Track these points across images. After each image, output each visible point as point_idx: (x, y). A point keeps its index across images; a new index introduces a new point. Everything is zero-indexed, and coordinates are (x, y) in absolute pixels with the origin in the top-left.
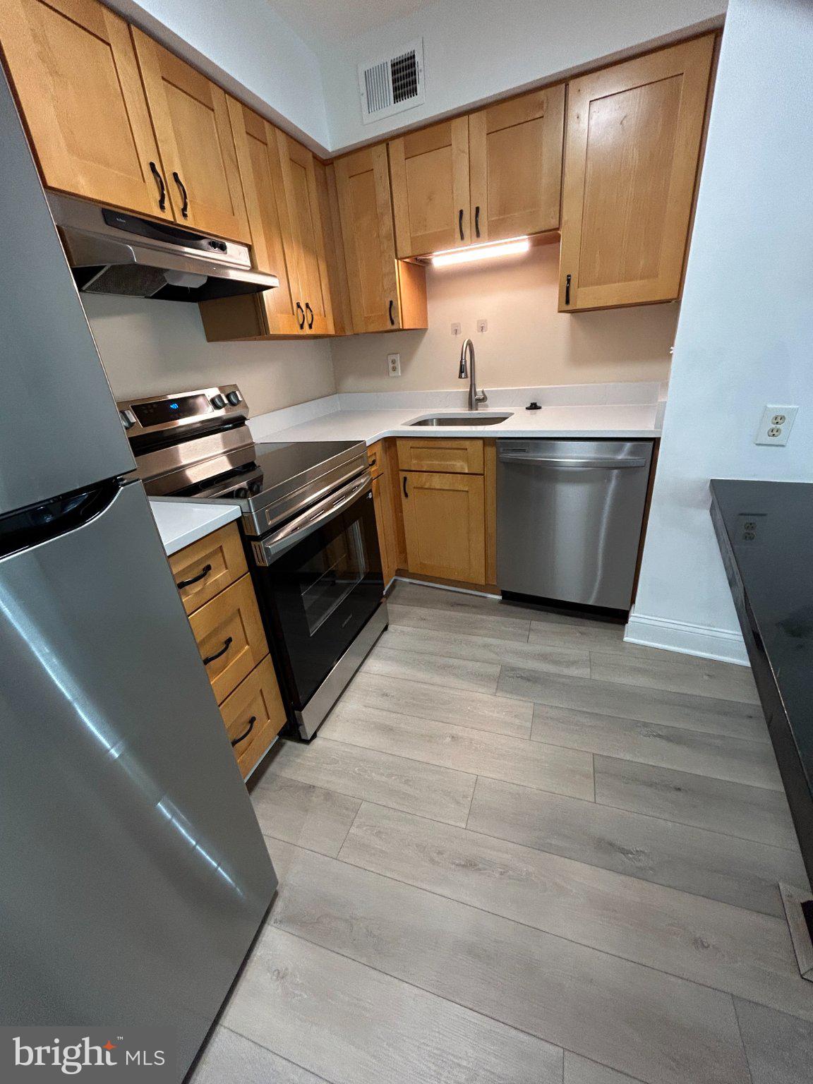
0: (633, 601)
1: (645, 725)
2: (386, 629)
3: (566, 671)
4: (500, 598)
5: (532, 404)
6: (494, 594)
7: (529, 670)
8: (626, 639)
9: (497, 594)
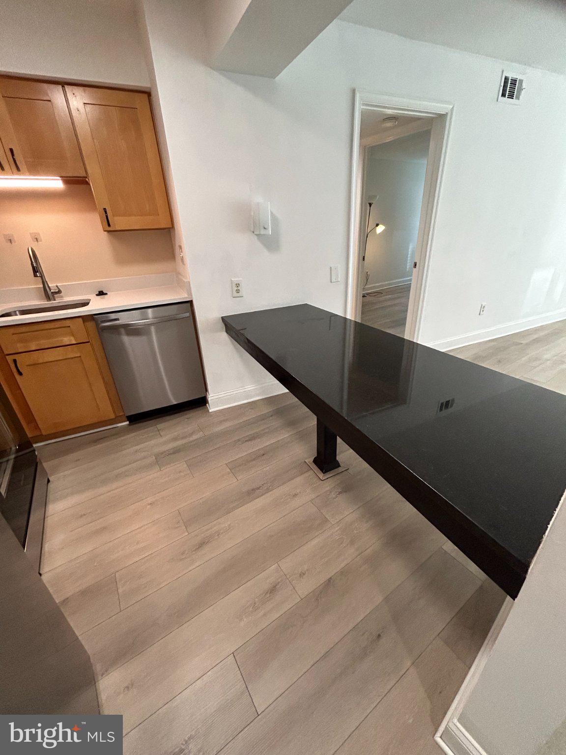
0: (206, 390)
1: (239, 440)
2: (49, 481)
3: (191, 439)
4: (127, 423)
5: (99, 292)
6: (122, 422)
7: (171, 449)
8: (210, 411)
9: (125, 422)
